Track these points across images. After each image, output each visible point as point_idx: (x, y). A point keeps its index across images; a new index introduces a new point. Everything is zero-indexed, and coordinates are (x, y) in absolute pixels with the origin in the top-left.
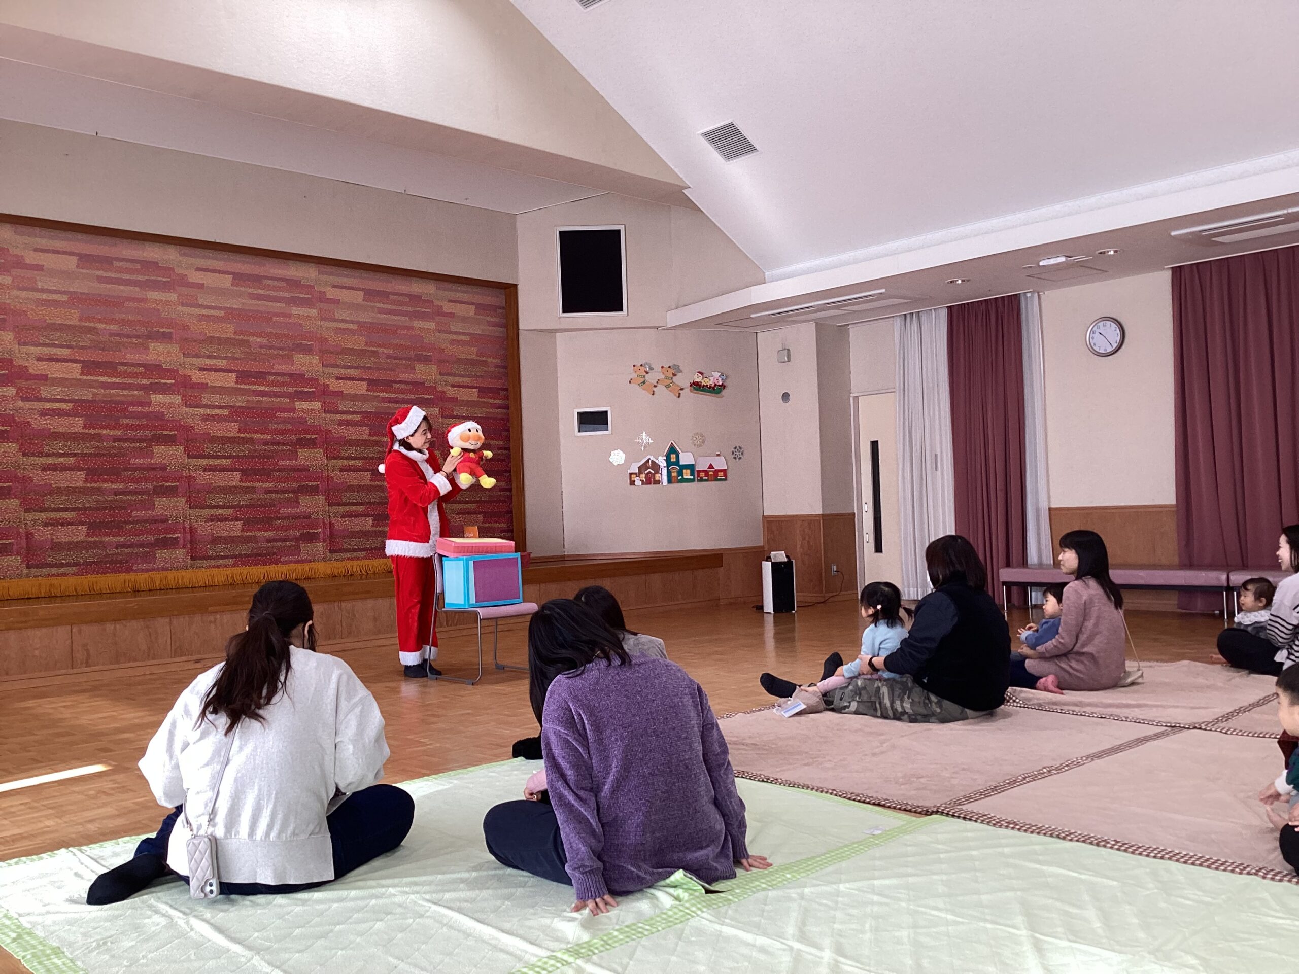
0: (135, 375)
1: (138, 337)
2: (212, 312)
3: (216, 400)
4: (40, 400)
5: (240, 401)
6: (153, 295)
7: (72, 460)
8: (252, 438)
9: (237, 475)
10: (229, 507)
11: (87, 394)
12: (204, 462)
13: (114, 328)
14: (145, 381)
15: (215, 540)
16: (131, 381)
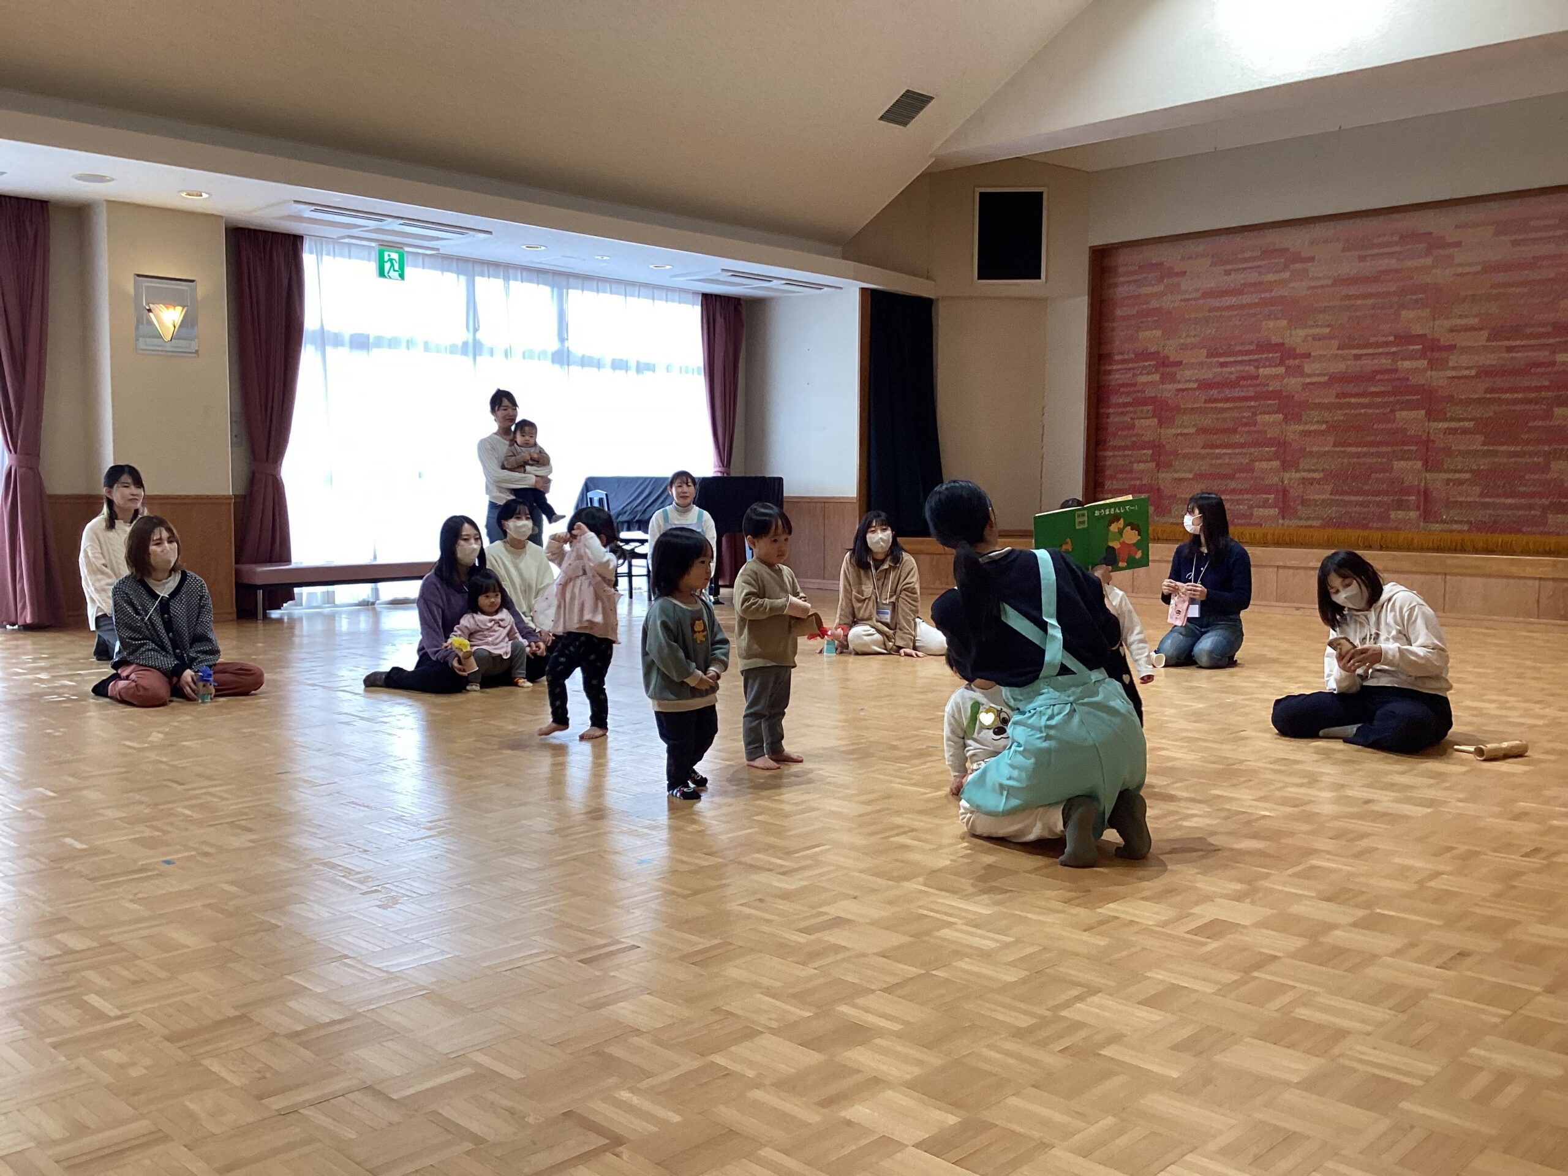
0: (1386, 344)
1: (1391, 307)
2: (1467, 269)
3: (1464, 360)
4: (1302, 374)
5: (1489, 360)
6: (1409, 264)
7: (1324, 426)
8: (1499, 398)
9: (1480, 438)
10: (1467, 472)
11: (1340, 367)
12: (1443, 425)
13: (1370, 302)
14: (1394, 349)
15: (1450, 504)
16: (1381, 350)
